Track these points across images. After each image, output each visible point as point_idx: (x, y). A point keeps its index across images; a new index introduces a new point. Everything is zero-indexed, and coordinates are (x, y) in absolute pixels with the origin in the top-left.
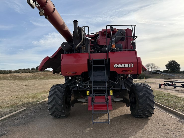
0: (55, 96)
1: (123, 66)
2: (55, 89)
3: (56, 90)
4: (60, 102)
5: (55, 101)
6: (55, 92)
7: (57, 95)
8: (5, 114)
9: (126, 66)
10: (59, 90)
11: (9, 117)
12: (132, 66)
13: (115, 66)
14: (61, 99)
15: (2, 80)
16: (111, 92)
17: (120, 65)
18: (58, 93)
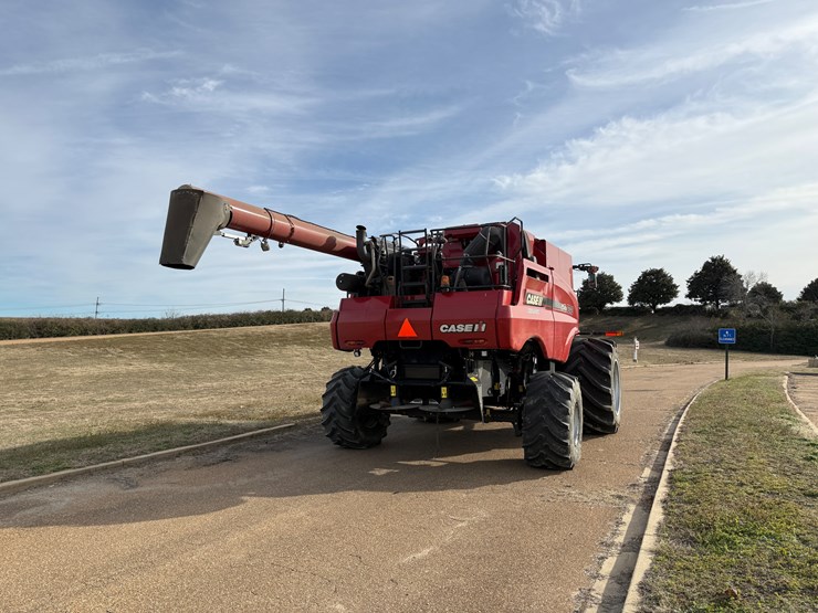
0: (335, 394)
1: (461, 328)
2: (339, 378)
3: (340, 381)
4: (343, 408)
5: (335, 407)
6: (338, 385)
7: (340, 392)
8: (246, 431)
9: (468, 328)
10: (345, 381)
11: (252, 436)
12: (483, 329)
13: (442, 329)
14: (347, 403)
15: (288, 347)
16: (444, 391)
17: (453, 326)
18: (343, 387)
